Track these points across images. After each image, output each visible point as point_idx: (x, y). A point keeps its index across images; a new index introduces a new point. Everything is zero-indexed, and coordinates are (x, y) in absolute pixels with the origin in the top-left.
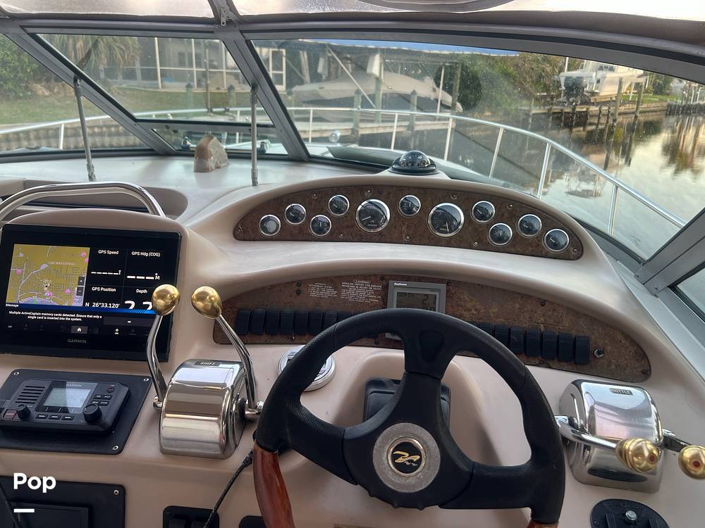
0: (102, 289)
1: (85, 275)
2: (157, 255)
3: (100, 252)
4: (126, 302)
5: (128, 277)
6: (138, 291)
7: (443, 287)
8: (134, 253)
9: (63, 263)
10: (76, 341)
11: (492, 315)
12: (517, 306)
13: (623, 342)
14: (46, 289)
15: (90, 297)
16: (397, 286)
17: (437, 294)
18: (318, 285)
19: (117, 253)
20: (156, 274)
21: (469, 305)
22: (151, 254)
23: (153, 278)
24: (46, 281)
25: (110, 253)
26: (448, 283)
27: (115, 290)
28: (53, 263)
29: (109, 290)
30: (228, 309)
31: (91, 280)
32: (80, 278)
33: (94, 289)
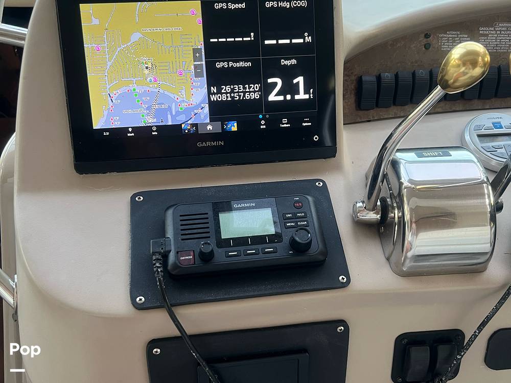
0: (231, 64)
1: (201, 46)
2: (303, 3)
3: (218, 6)
4: (270, 81)
5: (267, 42)
6: (283, 62)
8: (268, 5)
9: (165, 30)
10: (208, 144)
14: (146, 72)
15: (215, 78)
19: (243, 5)
20: (306, 34)
22: (294, 4)
23: (301, 41)
24: (144, 59)
25: (232, 6)
27: (249, 64)
28: (148, 30)
29: (242, 64)
31: (212, 52)
32: (196, 51)
33: (219, 65)
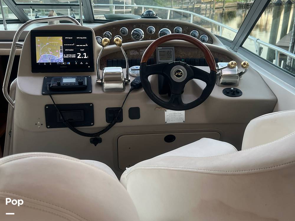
0: (69, 50)
1: (62, 46)
2: (86, 38)
3: (66, 38)
4: (78, 54)
5: (77, 46)
6: (81, 50)
7: (173, 48)
8: (77, 38)
9: (54, 42)
10: (63, 67)
11: (189, 56)
12: (196, 52)
13: (228, 59)
14: (49, 51)
16: (159, 49)
17: (172, 50)
18: (132, 51)
19: (72, 38)
20: (86, 44)
21: (182, 53)
22: (83, 38)
23: (85, 46)
24: (49, 48)
25: (69, 38)
26: (175, 47)
27: (73, 50)
28: (50, 42)
29: (71, 50)
30: (104, 60)
31: (65, 47)
32: (61, 47)
33: (66, 50)
